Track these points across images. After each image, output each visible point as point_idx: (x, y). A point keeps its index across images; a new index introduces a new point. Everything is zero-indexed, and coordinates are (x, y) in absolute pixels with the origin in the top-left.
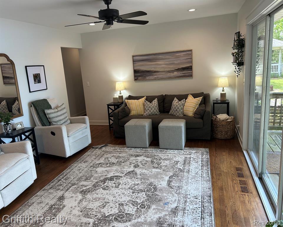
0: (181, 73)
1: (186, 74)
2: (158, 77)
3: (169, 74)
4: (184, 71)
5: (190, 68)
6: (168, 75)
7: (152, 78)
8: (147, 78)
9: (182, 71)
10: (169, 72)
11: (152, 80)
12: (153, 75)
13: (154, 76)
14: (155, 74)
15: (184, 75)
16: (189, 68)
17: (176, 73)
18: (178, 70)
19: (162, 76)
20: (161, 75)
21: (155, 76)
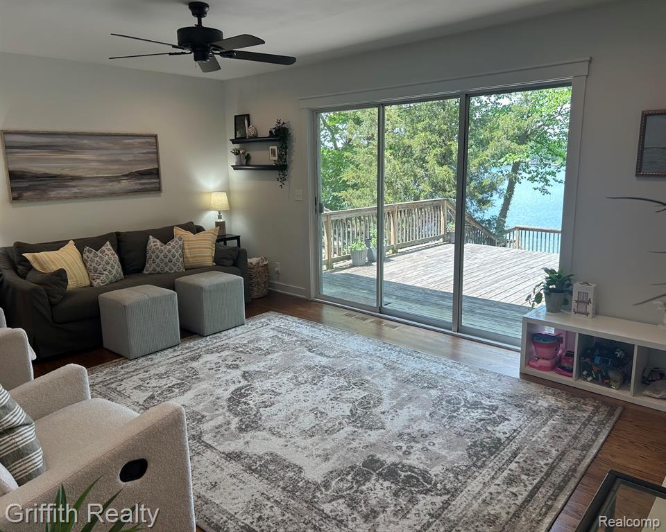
0: (136, 184)
1: (147, 186)
2: (81, 193)
3: (110, 184)
4: (142, 179)
5: (155, 173)
6: (107, 188)
7: (65, 193)
8: (53, 194)
9: (139, 179)
10: (110, 179)
11: (67, 198)
12: (67, 186)
13: (72, 189)
14: (72, 184)
15: (144, 187)
16: (152, 173)
17: (125, 184)
18: (131, 176)
19: (93, 189)
20: (90, 186)
21: (75, 190)
